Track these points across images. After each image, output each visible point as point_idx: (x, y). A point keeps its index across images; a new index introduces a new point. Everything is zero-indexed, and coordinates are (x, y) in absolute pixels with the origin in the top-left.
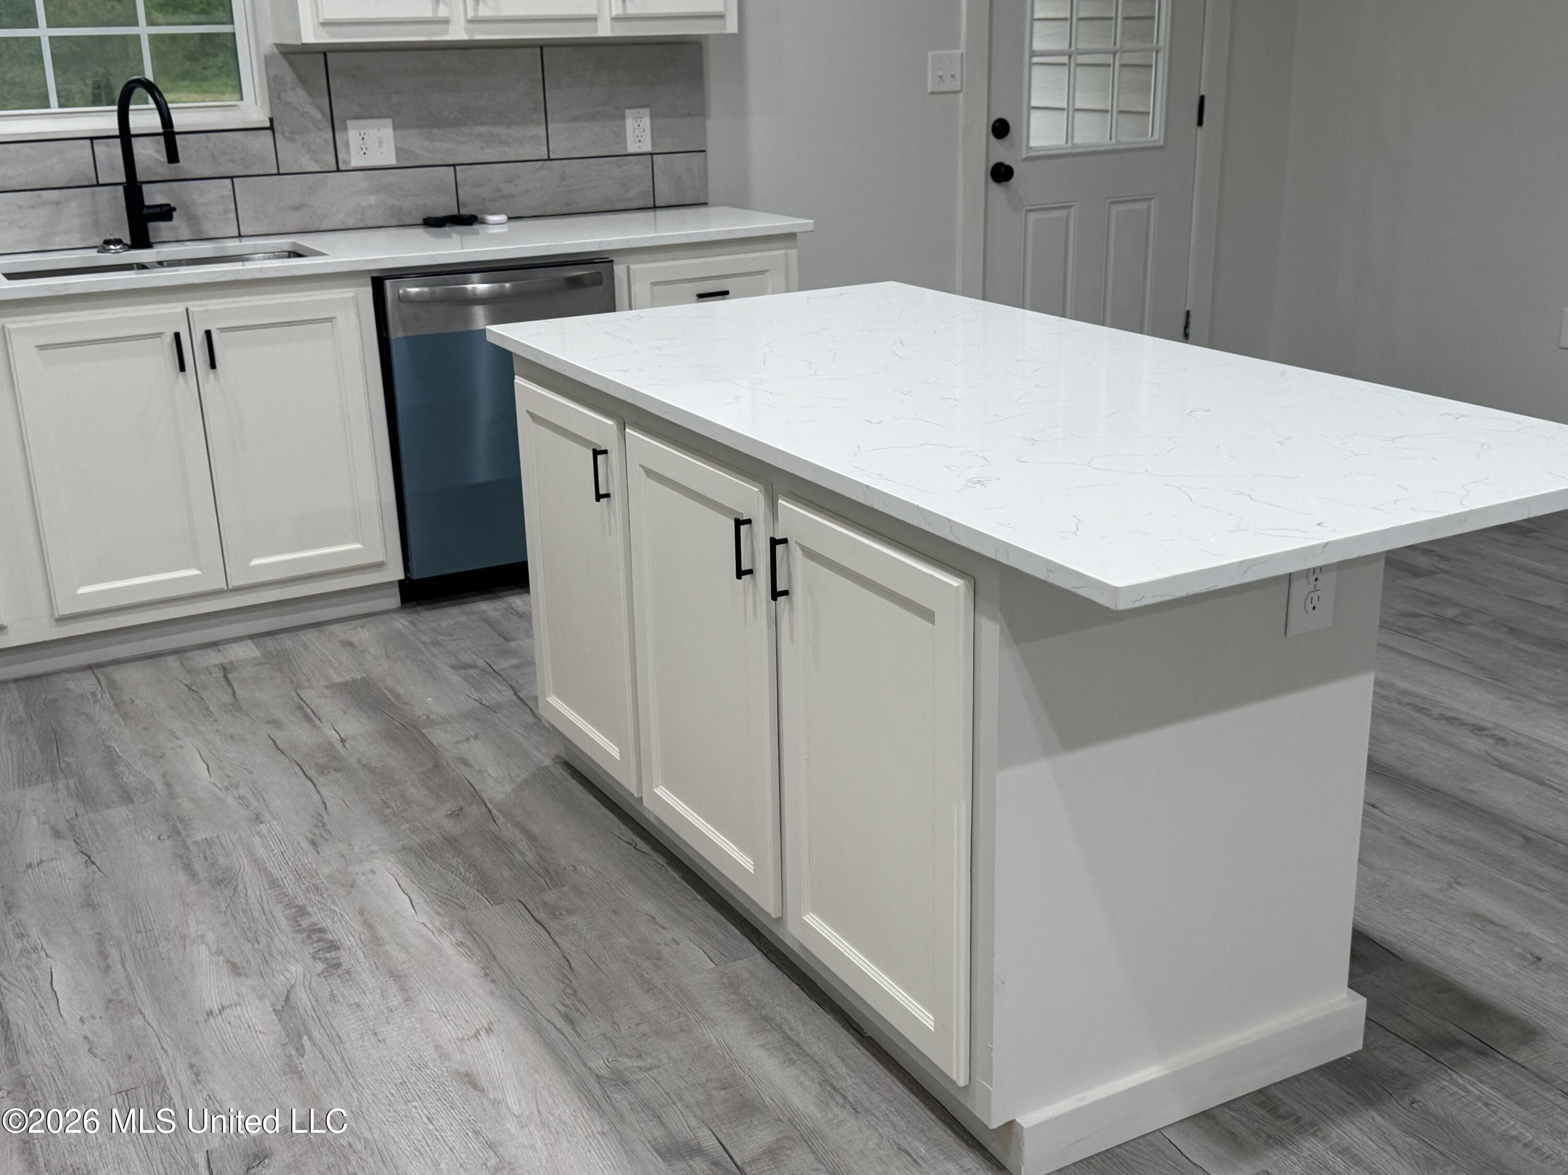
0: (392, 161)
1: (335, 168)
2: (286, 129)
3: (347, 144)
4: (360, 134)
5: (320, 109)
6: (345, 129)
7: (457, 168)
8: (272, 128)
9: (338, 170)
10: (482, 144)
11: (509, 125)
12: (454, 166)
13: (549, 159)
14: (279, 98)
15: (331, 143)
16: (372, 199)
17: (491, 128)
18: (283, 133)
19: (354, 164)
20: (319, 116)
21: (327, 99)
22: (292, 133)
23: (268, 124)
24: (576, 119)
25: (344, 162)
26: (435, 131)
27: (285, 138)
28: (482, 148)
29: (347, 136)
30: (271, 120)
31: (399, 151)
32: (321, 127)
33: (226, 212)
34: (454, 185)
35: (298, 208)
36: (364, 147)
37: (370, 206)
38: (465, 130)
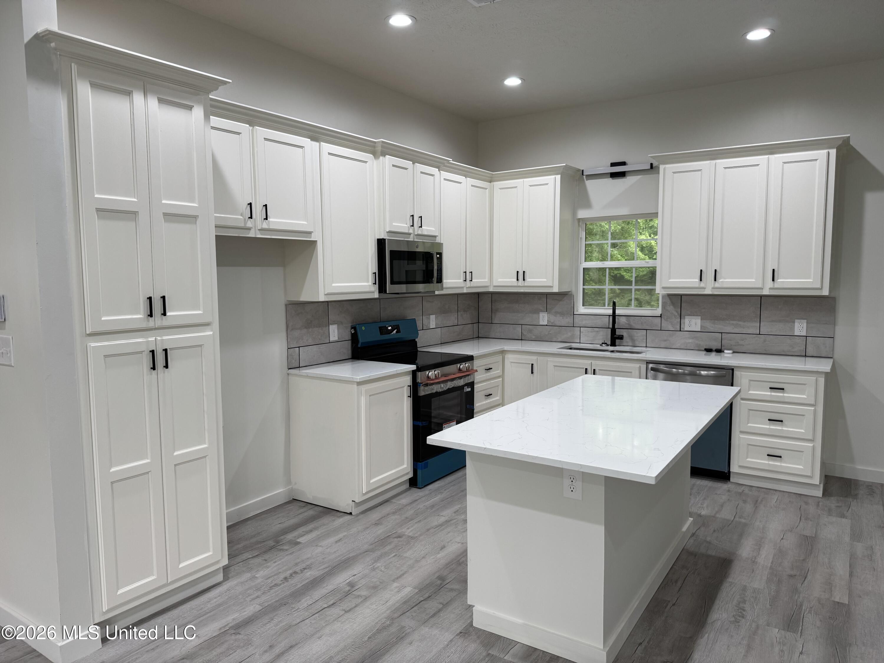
0: (699, 330)
1: (679, 330)
2: (665, 317)
3: (684, 323)
4: (689, 320)
5: (677, 312)
6: (684, 318)
7: (723, 334)
8: (661, 317)
9: (680, 331)
10: (733, 327)
11: (744, 322)
12: (722, 333)
13: (760, 334)
14: (665, 308)
15: (679, 322)
16: (690, 341)
17: (737, 322)
18: (664, 318)
19: (686, 329)
20: (676, 314)
21: (680, 309)
22: (667, 318)
23: (660, 316)
24: (773, 321)
25: (683, 328)
26: (716, 321)
27: (665, 320)
28: (733, 328)
29: (685, 320)
30: (661, 314)
31: (701, 327)
32: (677, 317)
33: (643, 339)
34: (721, 339)
35: (665, 341)
36: (690, 325)
37: (689, 343)
38: (728, 322)
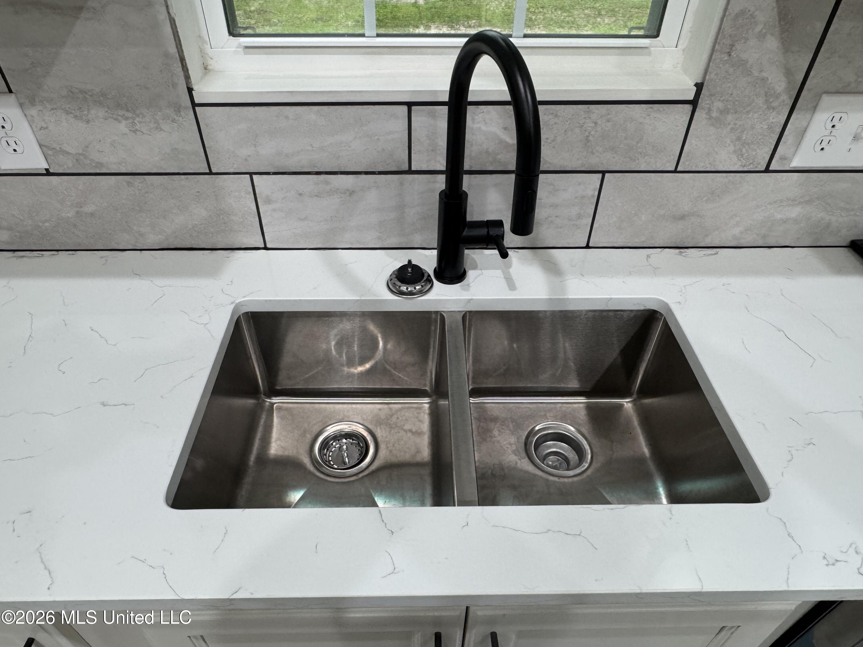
2: (717, 103)
3: (801, 135)
4: (833, 118)
8: (694, 103)
15: (778, 129)
18: (709, 110)
19: (797, 162)
20: (779, 86)
22: (724, 112)
23: (690, 96)
25: (783, 158)
27: (711, 118)
30: (699, 87)
32: (775, 104)
36: (826, 139)
